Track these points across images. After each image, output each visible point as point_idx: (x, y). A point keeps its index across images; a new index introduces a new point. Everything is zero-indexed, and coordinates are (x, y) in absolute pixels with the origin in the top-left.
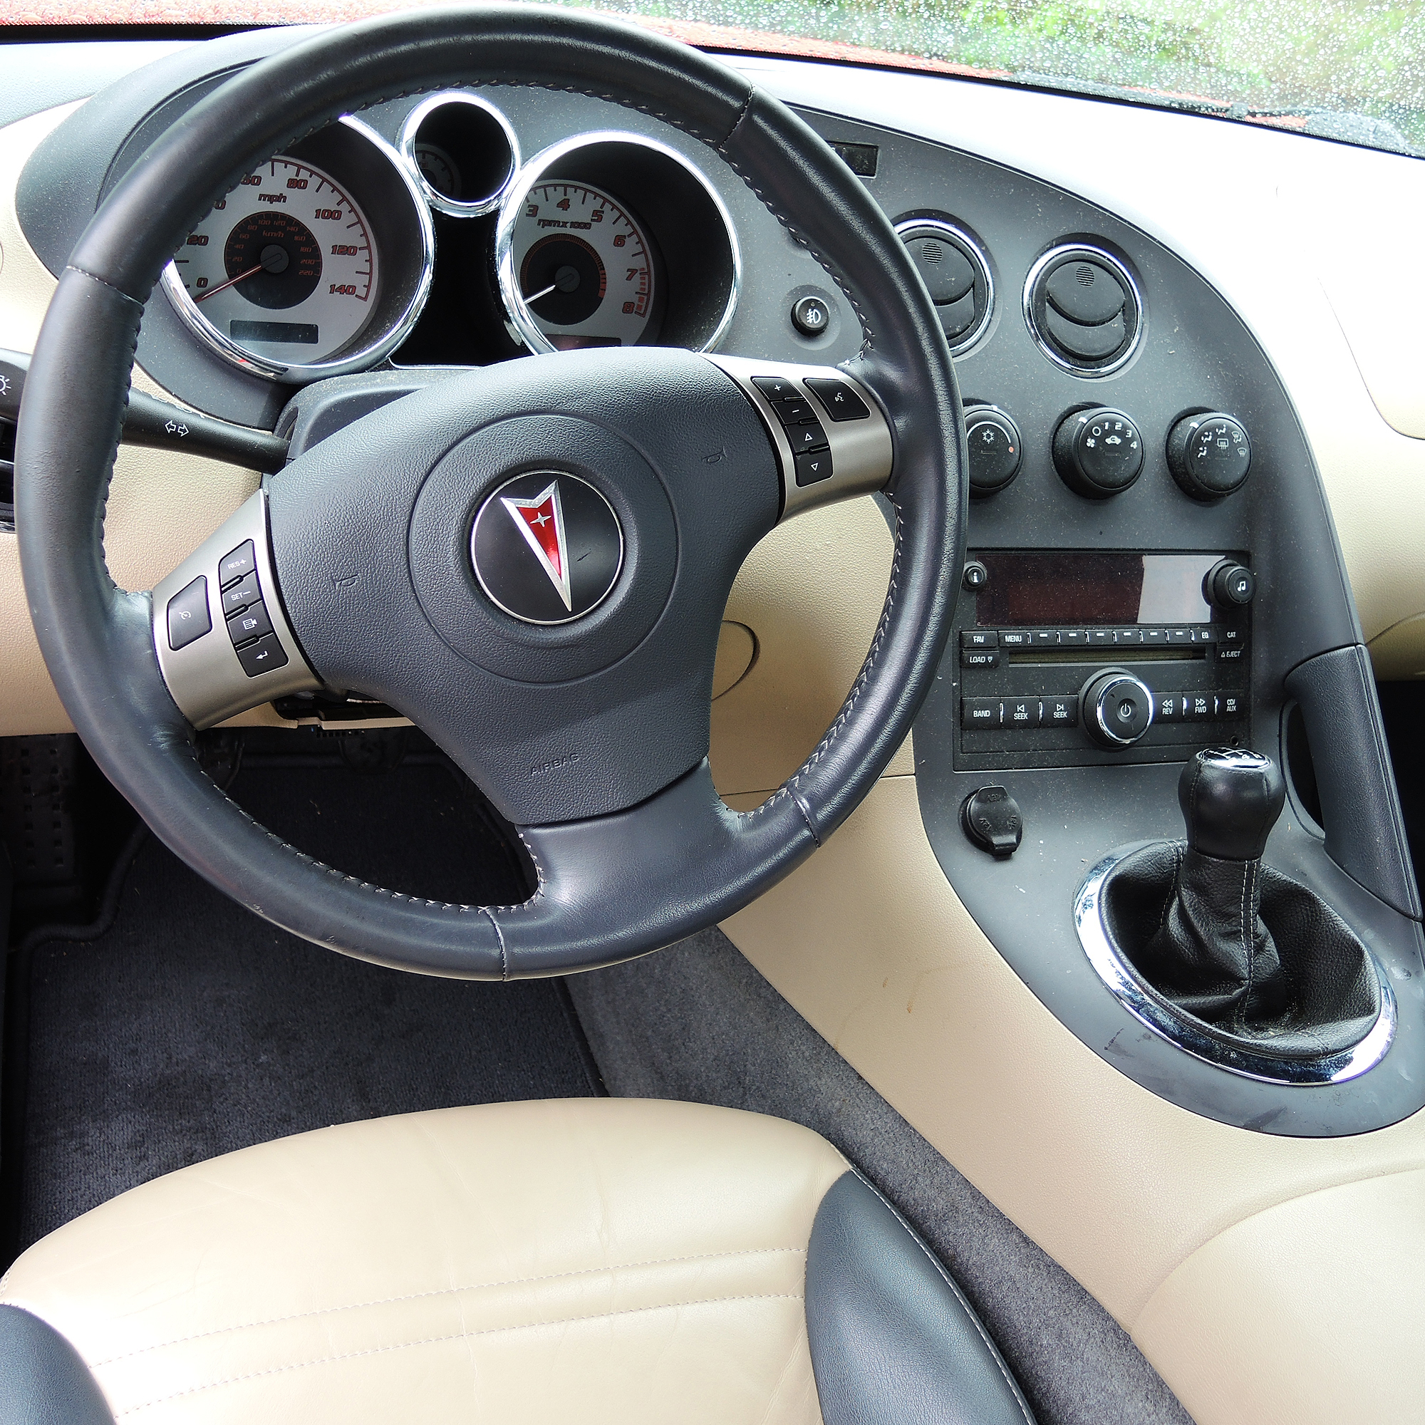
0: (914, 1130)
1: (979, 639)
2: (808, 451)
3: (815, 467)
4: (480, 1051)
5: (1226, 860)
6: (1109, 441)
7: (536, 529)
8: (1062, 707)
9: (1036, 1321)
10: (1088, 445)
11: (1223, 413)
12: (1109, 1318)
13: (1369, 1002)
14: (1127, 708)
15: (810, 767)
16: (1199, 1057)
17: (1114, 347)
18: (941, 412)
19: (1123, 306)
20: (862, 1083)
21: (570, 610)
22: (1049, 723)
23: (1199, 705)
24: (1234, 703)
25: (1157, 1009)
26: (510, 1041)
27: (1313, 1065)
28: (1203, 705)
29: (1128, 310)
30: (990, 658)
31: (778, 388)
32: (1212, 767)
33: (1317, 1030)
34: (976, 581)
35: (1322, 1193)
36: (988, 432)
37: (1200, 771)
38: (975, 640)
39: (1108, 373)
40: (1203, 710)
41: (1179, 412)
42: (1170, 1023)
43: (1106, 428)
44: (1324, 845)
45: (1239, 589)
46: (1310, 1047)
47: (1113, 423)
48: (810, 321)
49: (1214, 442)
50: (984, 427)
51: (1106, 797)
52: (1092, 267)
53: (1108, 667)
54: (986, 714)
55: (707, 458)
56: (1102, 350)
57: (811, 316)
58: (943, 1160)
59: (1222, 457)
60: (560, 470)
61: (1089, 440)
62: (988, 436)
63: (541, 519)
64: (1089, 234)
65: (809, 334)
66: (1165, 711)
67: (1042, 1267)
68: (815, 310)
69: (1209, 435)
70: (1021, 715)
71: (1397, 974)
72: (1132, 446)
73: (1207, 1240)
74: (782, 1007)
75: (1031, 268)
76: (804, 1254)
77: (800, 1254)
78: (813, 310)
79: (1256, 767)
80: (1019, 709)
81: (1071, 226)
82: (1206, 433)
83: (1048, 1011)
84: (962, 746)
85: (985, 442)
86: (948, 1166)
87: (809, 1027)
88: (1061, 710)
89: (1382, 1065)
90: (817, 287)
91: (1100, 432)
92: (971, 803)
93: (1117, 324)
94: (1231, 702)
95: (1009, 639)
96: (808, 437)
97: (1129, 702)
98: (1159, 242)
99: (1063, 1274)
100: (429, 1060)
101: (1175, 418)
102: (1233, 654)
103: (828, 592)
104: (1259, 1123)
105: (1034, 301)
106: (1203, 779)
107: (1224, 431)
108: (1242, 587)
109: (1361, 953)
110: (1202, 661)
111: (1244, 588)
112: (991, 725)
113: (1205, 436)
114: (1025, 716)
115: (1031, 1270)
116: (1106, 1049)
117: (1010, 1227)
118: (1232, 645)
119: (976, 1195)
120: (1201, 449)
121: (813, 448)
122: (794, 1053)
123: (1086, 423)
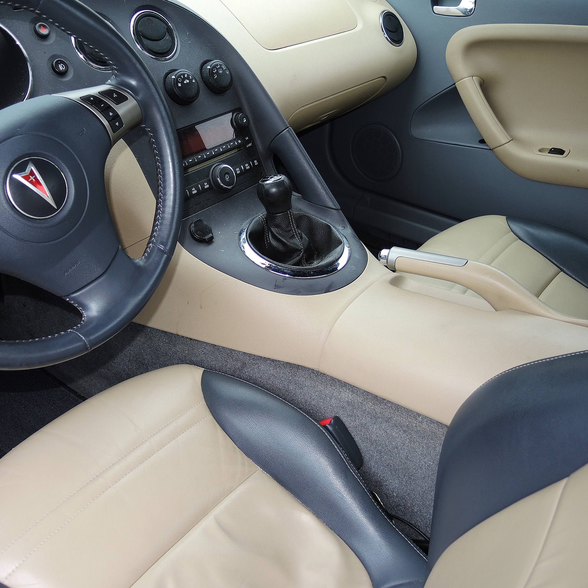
0: (219, 346)
2: (113, 119)
3: (117, 124)
4: (25, 407)
5: (282, 213)
6: (185, 82)
7: (31, 182)
8: (206, 184)
9: (286, 383)
10: (179, 86)
11: (216, 60)
12: (309, 369)
13: (339, 240)
14: (227, 176)
15: (156, 233)
16: (303, 278)
17: (170, 47)
18: (152, 90)
19: (167, 30)
20: (193, 341)
21: (56, 208)
22: (204, 190)
23: (247, 166)
25: (284, 269)
26: (35, 398)
27: (334, 266)
28: (248, 166)
29: (169, 31)
31: (92, 99)
32: (267, 184)
33: (331, 254)
35: (355, 301)
37: (264, 187)
39: (172, 57)
40: (248, 168)
41: (200, 64)
42: (290, 272)
43: (182, 77)
44: (302, 198)
45: (244, 121)
46: (332, 260)
47: (184, 75)
49: (217, 71)
51: (232, 209)
52: (150, 17)
53: (215, 164)
55: (79, 134)
56: (167, 49)
57: (61, 67)
58: (234, 350)
59: (222, 76)
60: (29, 157)
61: (179, 84)
63: (32, 178)
64: (145, 5)
65: (62, 74)
66: (238, 172)
67: (281, 366)
69: (215, 69)
71: (340, 228)
72: (193, 81)
73: (330, 330)
74: (149, 330)
75: (130, 24)
76: (205, 402)
77: (203, 403)
78: (60, 65)
79: (280, 179)
80: (193, 190)
83: (251, 285)
86: (236, 351)
87: (163, 332)
88: (206, 185)
89: (352, 257)
90: (59, 54)
91: (181, 80)
92: (192, 229)
93: (167, 37)
94: (255, 161)
96: (111, 114)
97: (227, 173)
99: (289, 365)
100: (7, 420)
101: (200, 67)
102: (250, 145)
104: (328, 289)
105: (136, 37)
106: (266, 189)
107: (219, 67)
109: (330, 227)
110: (242, 151)
111: (245, 121)
114: (196, 191)
115: (278, 369)
116: (275, 288)
117: (265, 359)
118: (248, 142)
119: (250, 355)
120: (214, 75)
121: (113, 117)
122: (162, 343)
123: (174, 78)
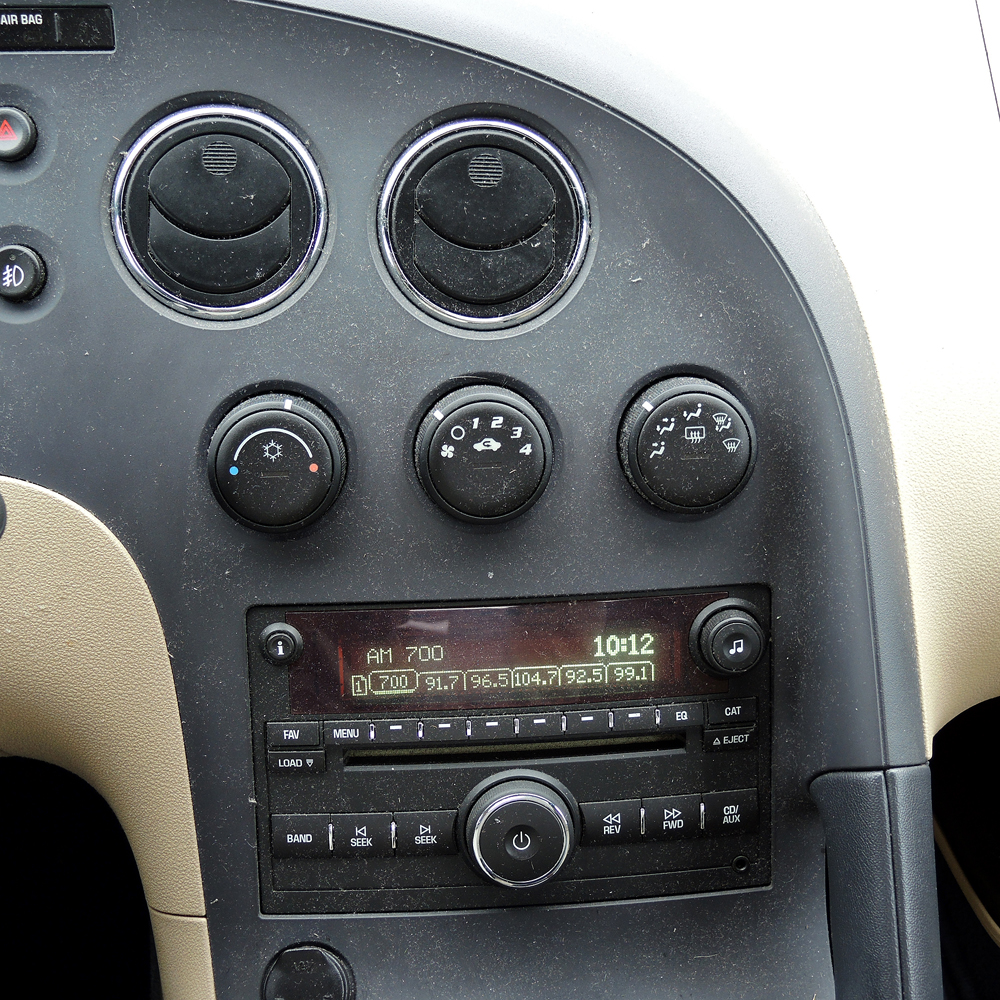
1: (292, 735)
6: (479, 447)
8: (429, 829)
10: (444, 455)
14: (524, 838)
19: (552, 212)
22: (408, 849)
23: (671, 819)
24: (735, 811)
28: (677, 818)
29: (562, 219)
30: (310, 762)
34: (281, 652)
36: (272, 444)
38: (285, 735)
39: (520, 321)
40: (677, 825)
41: (643, 375)
43: (475, 426)
45: (731, 651)
47: (488, 416)
48: (8, 283)
49: (678, 431)
50: (267, 438)
51: (502, 956)
54: (306, 838)
57: (9, 276)
59: (694, 454)
61: (444, 447)
62: (273, 451)
64: (490, 103)
66: (607, 830)
68: (16, 267)
69: (670, 422)
70: (361, 840)
72: (522, 451)
78: (12, 267)
80: (358, 832)
81: (455, 93)
82: (666, 420)
84: (274, 880)
85: (268, 460)
88: (427, 833)
90: (26, 228)
91: (464, 433)
92: (272, 970)
93: (541, 241)
94: (731, 809)
95: (339, 734)
97: (530, 829)
98: (609, 107)
101: (635, 386)
102: (736, 739)
103: (50, 675)
107: (697, 415)
108: (738, 649)
110: (680, 751)
111: (739, 651)
112: (315, 853)
113: (663, 425)
114: (368, 842)
118: (734, 725)
120: (655, 445)
123: (440, 419)
